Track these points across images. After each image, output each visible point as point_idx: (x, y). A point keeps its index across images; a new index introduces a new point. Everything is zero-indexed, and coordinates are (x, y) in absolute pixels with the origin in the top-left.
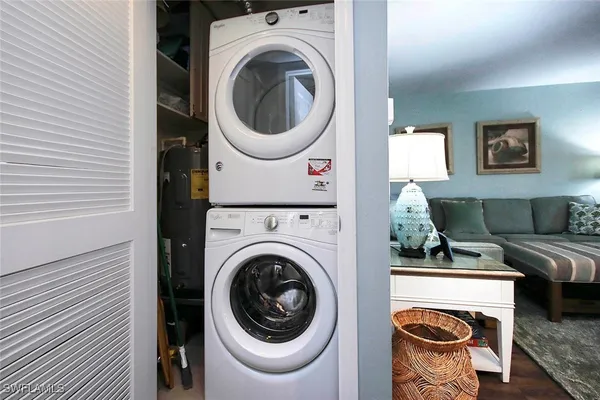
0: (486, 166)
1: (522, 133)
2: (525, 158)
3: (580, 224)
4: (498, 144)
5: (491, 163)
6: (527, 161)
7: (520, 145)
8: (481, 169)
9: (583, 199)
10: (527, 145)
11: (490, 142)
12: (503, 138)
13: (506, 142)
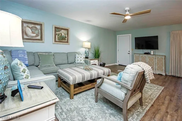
0: (55, 41)
1: (65, 32)
2: (66, 40)
3: (78, 60)
4: (59, 34)
5: (57, 40)
6: (66, 41)
7: (65, 35)
8: (54, 42)
9: (78, 53)
10: (67, 36)
11: (57, 33)
12: (60, 32)
13: (61, 34)
